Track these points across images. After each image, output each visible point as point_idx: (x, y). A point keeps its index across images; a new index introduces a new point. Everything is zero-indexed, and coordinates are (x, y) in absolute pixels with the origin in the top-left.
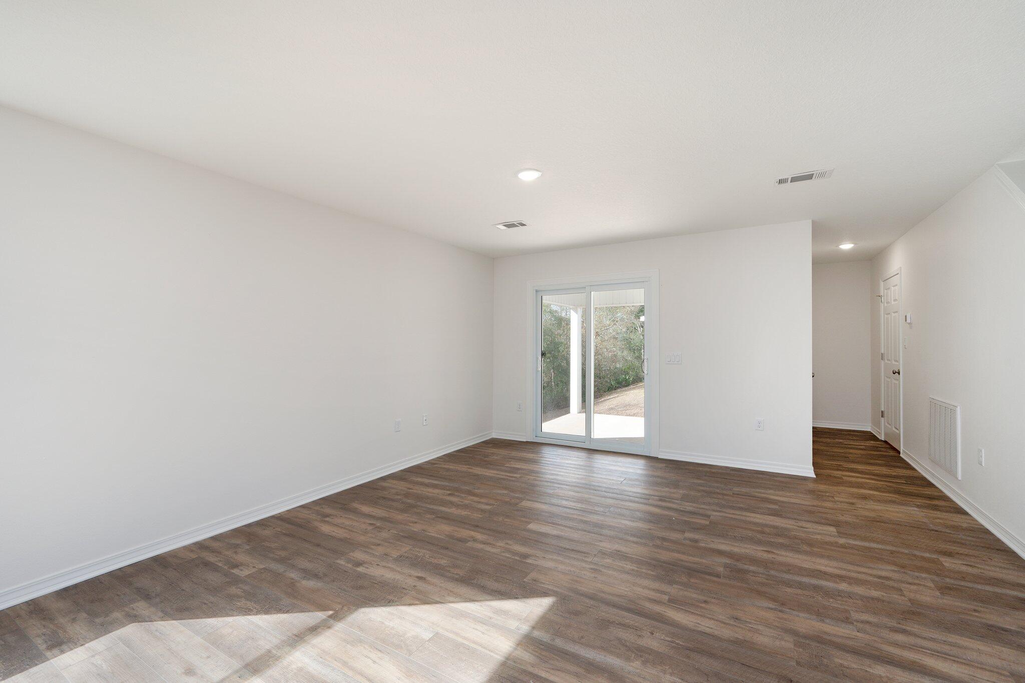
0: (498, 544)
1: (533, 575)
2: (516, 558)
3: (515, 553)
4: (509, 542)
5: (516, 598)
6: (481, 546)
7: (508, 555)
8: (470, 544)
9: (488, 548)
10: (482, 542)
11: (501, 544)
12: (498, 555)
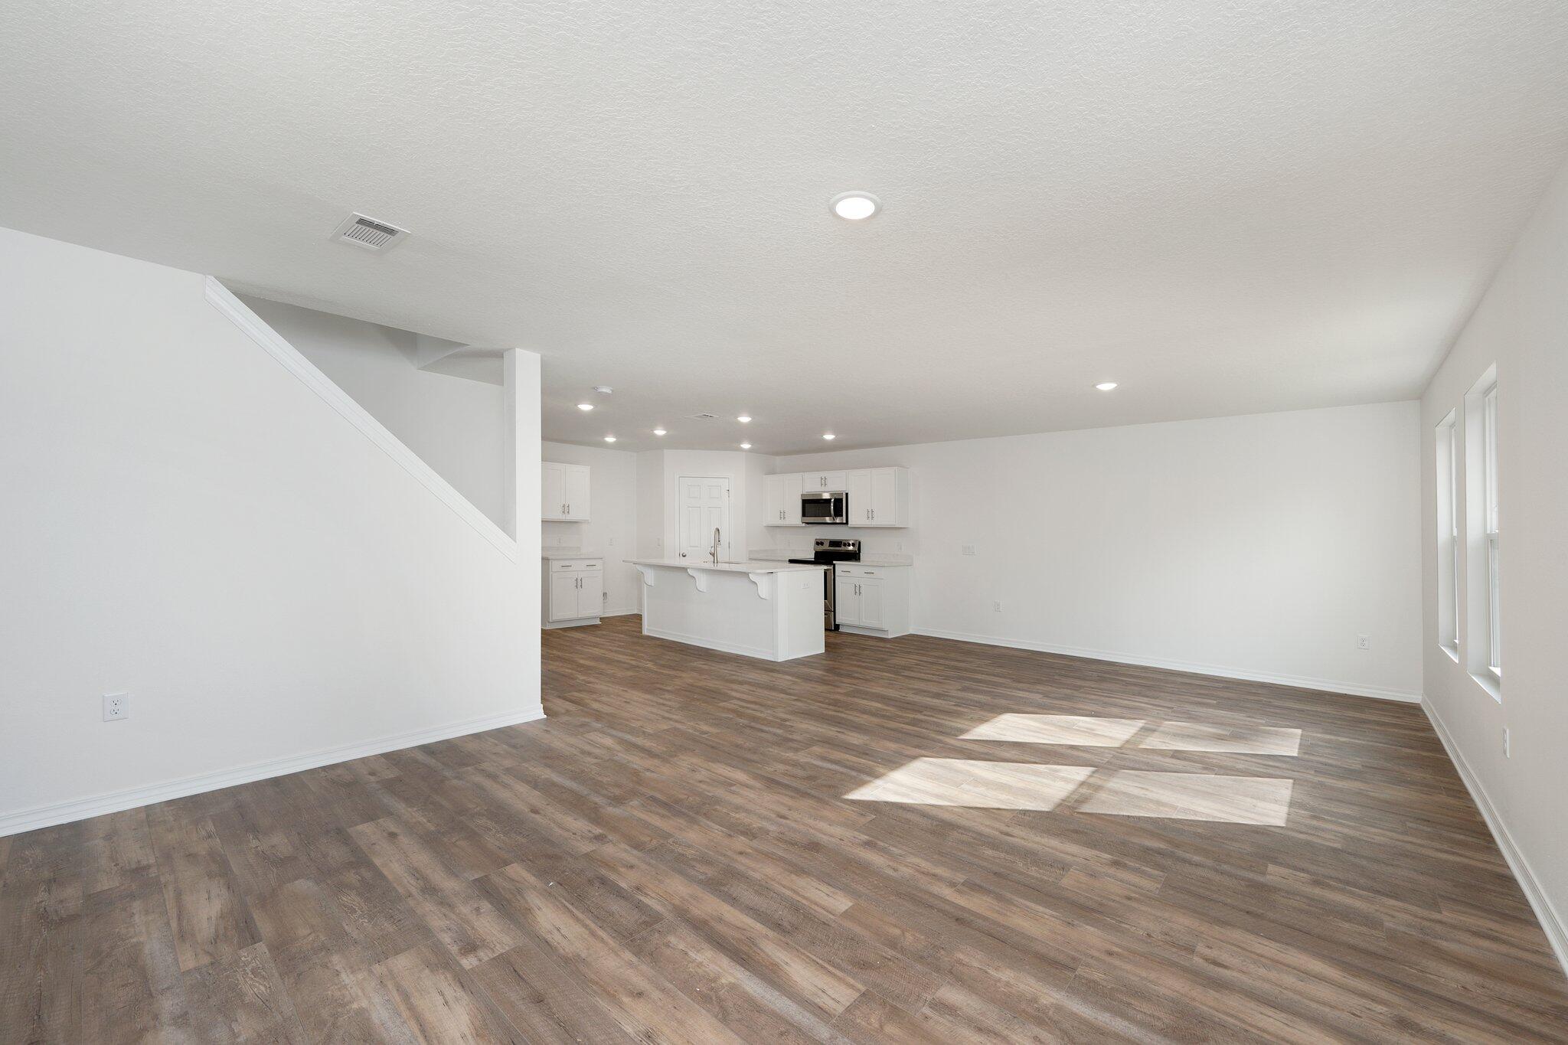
0: (911, 871)
1: (863, 820)
2: (882, 844)
3: (884, 851)
4: (891, 872)
5: (887, 803)
6: (940, 871)
7: (894, 849)
8: (960, 878)
9: (925, 865)
10: (938, 880)
11: (906, 871)
12: (911, 853)
